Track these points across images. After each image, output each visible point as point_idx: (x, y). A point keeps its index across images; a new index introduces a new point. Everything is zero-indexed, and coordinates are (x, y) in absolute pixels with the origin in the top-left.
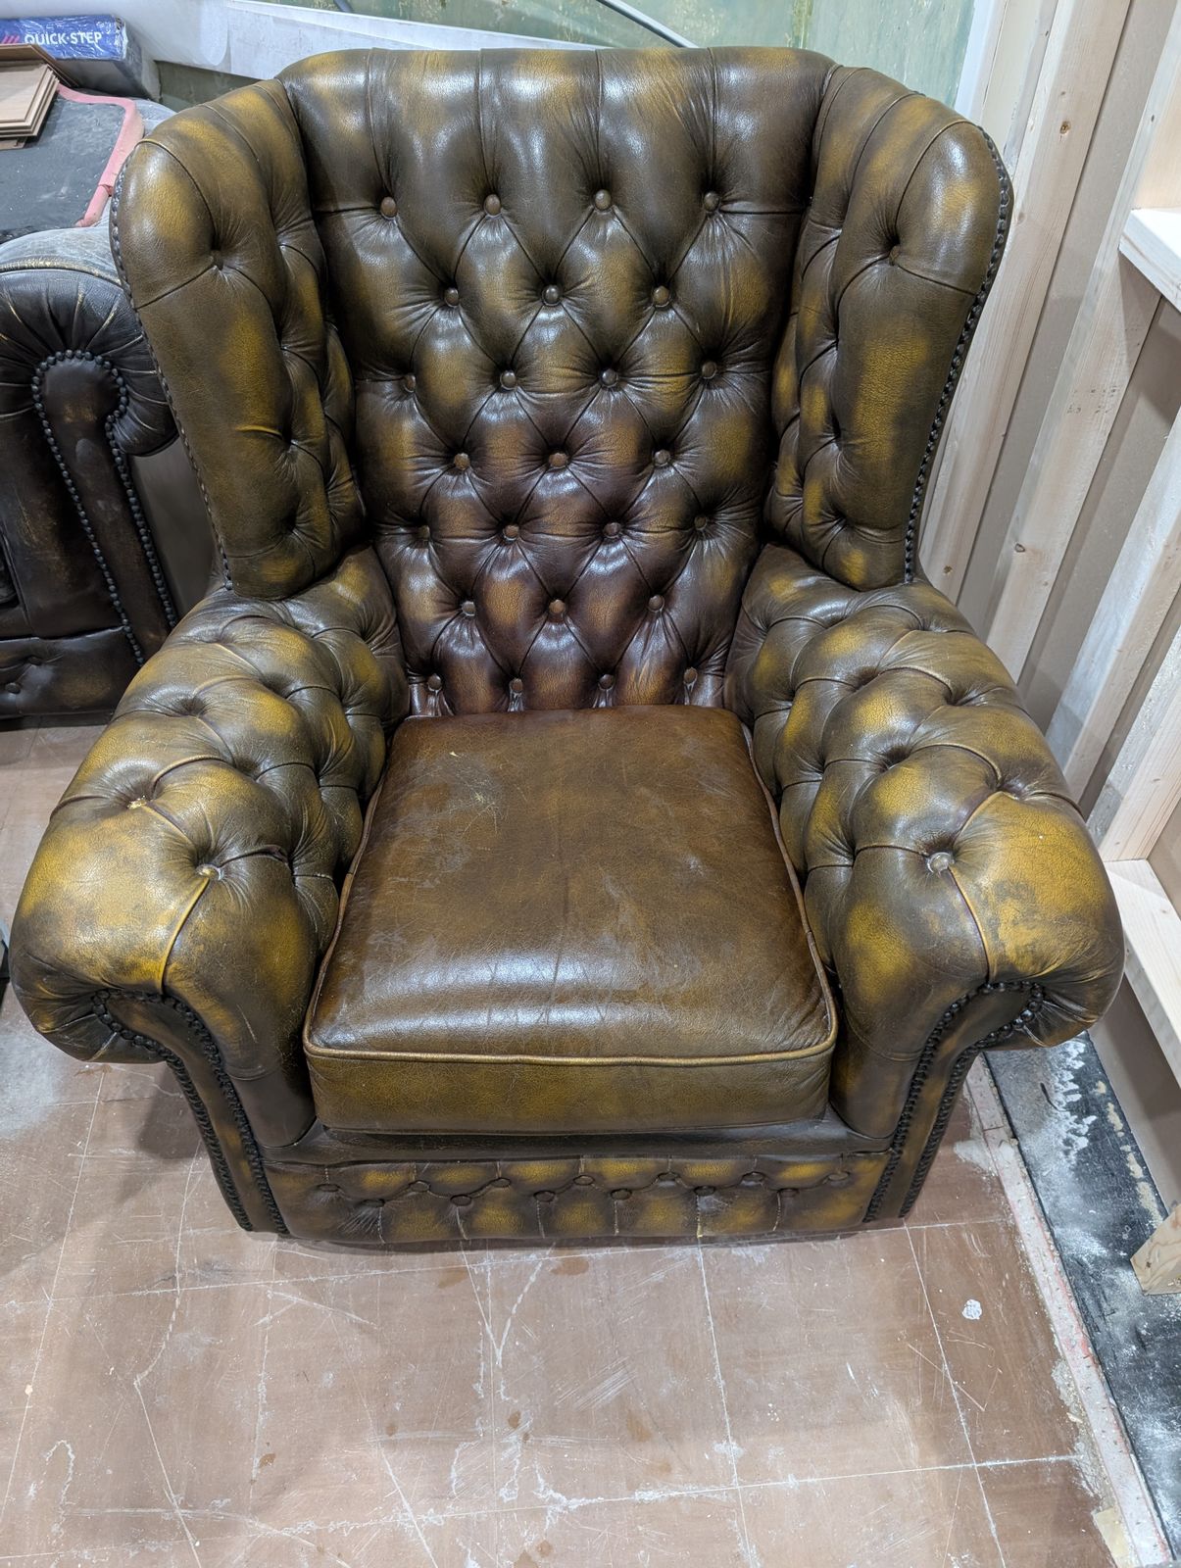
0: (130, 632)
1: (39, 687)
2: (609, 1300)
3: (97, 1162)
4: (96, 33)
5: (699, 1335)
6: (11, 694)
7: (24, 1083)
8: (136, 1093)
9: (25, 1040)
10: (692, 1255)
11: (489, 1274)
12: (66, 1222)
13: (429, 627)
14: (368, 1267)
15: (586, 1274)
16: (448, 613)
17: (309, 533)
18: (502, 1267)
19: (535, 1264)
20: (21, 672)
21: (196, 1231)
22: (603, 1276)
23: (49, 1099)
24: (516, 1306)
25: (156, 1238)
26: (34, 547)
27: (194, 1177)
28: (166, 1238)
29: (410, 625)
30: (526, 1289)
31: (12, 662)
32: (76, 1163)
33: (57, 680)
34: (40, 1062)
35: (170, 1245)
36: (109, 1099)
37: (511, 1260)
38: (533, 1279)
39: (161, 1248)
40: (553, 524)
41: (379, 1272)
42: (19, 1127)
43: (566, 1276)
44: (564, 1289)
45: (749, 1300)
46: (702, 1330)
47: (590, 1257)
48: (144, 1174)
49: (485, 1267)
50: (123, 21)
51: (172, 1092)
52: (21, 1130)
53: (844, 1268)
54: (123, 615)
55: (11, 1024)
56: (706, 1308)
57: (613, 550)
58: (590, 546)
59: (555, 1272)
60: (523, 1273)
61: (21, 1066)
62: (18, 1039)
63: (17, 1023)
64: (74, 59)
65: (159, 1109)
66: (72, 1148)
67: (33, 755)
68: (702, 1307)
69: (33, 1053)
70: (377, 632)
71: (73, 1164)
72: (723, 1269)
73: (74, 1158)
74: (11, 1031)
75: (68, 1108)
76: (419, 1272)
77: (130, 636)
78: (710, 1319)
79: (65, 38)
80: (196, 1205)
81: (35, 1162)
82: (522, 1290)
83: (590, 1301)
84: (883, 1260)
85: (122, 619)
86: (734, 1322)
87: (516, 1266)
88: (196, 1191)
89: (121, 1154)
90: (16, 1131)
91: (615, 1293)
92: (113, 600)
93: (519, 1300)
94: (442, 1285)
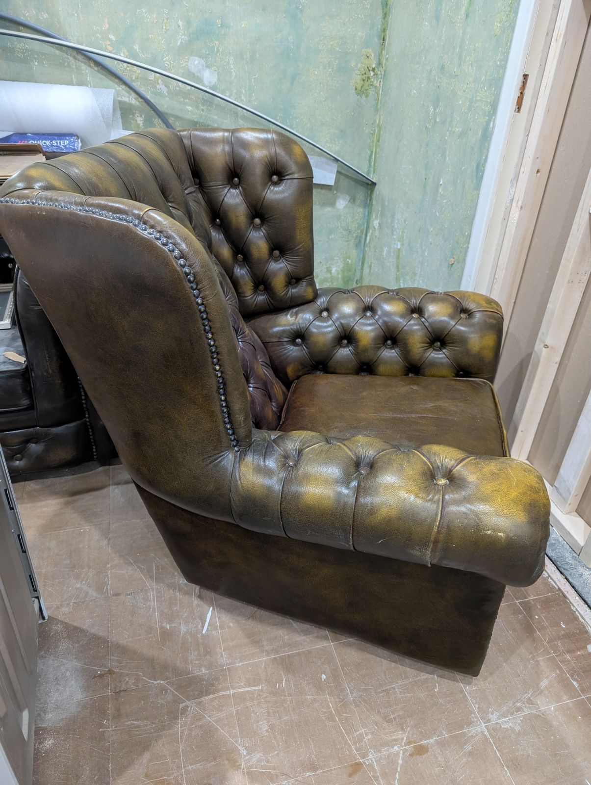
0: (89, 422)
1: (35, 455)
2: (447, 767)
3: (119, 732)
4: (65, 141)
5: (503, 779)
6: (18, 462)
7: (61, 688)
8: (133, 684)
9: (56, 661)
10: (481, 732)
11: (375, 763)
12: (108, 775)
14: (304, 772)
15: (429, 753)
18: (381, 758)
19: (398, 753)
20: (25, 448)
21: (193, 766)
22: (439, 753)
23: (79, 696)
24: (396, 780)
25: (168, 776)
26: (49, 376)
27: (182, 732)
28: (175, 775)
30: (399, 769)
31: (21, 443)
32: (106, 735)
33: (47, 451)
34: (68, 674)
35: (179, 778)
36: (117, 691)
37: (385, 753)
38: (400, 762)
39: (173, 781)
41: (311, 774)
42: (64, 717)
43: (418, 756)
44: (419, 764)
45: (522, 753)
46: (504, 776)
47: (427, 742)
48: (151, 735)
49: (371, 759)
50: (79, 136)
51: (155, 681)
52: (66, 718)
53: (563, 726)
54: (87, 412)
55: (45, 653)
56: (500, 762)
59: (411, 755)
60: (394, 759)
61: (57, 678)
62: (51, 661)
63: (49, 651)
64: (54, 152)
65: (150, 692)
66: (101, 726)
67: (25, 496)
68: (498, 762)
69: (63, 669)
71: (104, 736)
72: (501, 737)
73: (104, 732)
74: (46, 657)
75: (93, 700)
76: (335, 769)
77: (88, 423)
78: (506, 769)
79: (50, 143)
80: (188, 749)
81: (80, 738)
82: (397, 769)
83: (437, 769)
84: (580, 717)
85: (86, 414)
86: (519, 768)
87: (389, 756)
88: (186, 740)
89: (133, 724)
90: (62, 720)
91: (449, 762)
92: (83, 404)
93: (398, 777)
94: (350, 775)
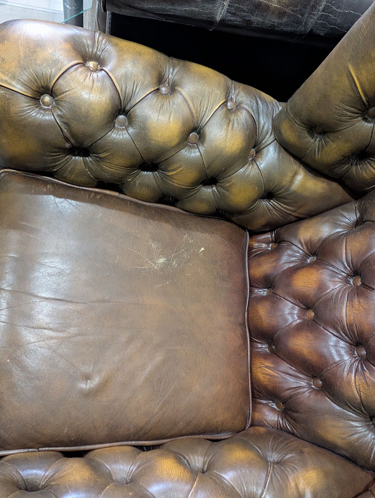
13: (296, 237)
16: (305, 247)
17: (320, 146)
29: (297, 226)
40: (353, 307)
57: (343, 352)
58: (343, 334)
70: (281, 204)
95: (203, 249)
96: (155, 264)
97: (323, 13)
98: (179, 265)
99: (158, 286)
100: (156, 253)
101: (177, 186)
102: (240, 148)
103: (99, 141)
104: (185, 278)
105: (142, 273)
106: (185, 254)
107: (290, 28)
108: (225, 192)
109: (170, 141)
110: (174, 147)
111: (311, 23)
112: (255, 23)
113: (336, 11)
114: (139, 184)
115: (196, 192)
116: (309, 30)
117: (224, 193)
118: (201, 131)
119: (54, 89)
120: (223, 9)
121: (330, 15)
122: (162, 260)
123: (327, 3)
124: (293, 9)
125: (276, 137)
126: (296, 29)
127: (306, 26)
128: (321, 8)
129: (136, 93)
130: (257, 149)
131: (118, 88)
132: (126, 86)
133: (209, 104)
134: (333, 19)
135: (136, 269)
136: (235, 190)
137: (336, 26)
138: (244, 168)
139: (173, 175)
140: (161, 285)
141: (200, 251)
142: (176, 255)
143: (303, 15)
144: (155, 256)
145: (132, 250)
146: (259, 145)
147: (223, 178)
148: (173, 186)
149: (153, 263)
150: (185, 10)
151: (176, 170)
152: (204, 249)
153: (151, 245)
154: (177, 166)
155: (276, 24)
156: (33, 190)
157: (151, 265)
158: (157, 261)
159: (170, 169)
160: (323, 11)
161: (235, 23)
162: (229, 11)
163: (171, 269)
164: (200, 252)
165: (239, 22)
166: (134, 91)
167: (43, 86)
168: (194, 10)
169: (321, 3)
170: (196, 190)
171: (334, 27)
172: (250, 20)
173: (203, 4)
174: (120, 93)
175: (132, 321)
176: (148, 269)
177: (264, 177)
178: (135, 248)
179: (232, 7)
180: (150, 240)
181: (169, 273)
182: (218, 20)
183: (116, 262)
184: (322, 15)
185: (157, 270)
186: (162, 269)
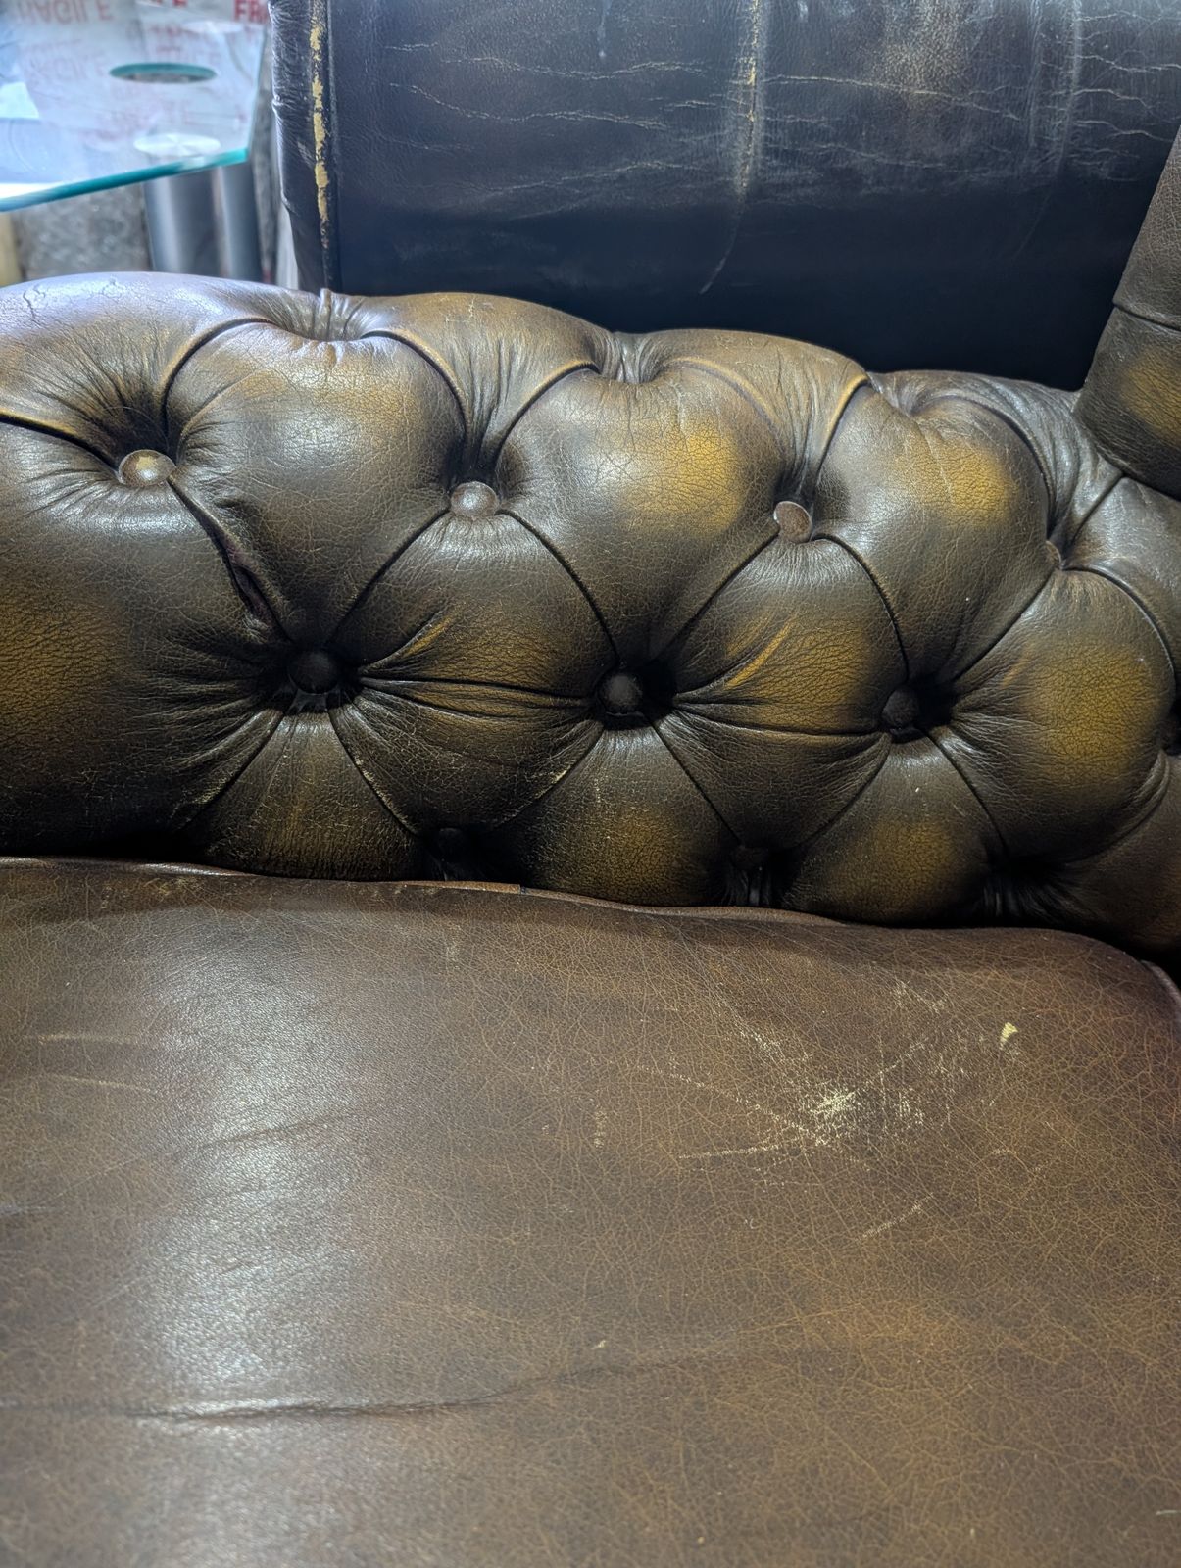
95: (1009, 1030)
96: (811, 1125)
97: (1087, 90)
98: (933, 1114)
99: (871, 1231)
100: (791, 1074)
101: (782, 743)
102: (1004, 497)
103: (395, 570)
104: (994, 1173)
105: (757, 1176)
106: (937, 1060)
107: (990, 173)
108: (1005, 723)
109: (706, 508)
110: (727, 535)
111: (1059, 133)
112: (867, 178)
113: (1125, 73)
114: (608, 793)
115: (870, 768)
116: (1058, 162)
117: (1000, 734)
118: (817, 479)
119: (171, 398)
120: (750, 138)
121: (1110, 91)
122: (836, 1102)
123: (1087, 54)
124: (983, 95)
125: (1122, 462)
126: (1013, 171)
127: (1047, 151)
128: (1074, 72)
129: (514, 375)
130: (1065, 534)
131: (439, 360)
132: (470, 354)
133: (815, 387)
134: (1125, 101)
135: (717, 1161)
136: (1047, 697)
137: (1143, 128)
138: (1052, 586)
139: (753, 681)
140: (888, 1224)
141: (1003, 1040)
142: (893, 1071)
143: (1021, 108)
144: (789, 1085)
145: (661, 1073)
146: (1064, 514)
147: (978, 653)
148: (766, 744)
149: (795, 1119)
150: (622, 177)
151: (765, 645)
152: (1015, 1030)
153: (753, 1040)
154: (762, 621)
155: (940, 164)
156: (106, 902)
157: (793, 1132)
158: (814, 1107)
159: (733, 650)
160: (1083, 83)
161: (801, 192)
162: (772, 146)
163: (902, 1135)
164: (1006, 1045)
165: (813, 185)
166: (504, 369)
167: (126, 396)
168: (651, 169)
169: (1067, 56)
170: (872, 757)
171: (1139, 132)
172: (849, 170)
173: (679, 136)
174: (449, 373)
175: (803, 1470)
176: (782, 1150)
177: (1151, 608)
178: (673, 1063)
179: (779, 131)
180: (741, 1022)
181: (899, 1160)
182: (739, 191)
183: (597, 1142)
184: (1085, 98)
185: (830, 1150)
186: (857, 1145)
